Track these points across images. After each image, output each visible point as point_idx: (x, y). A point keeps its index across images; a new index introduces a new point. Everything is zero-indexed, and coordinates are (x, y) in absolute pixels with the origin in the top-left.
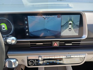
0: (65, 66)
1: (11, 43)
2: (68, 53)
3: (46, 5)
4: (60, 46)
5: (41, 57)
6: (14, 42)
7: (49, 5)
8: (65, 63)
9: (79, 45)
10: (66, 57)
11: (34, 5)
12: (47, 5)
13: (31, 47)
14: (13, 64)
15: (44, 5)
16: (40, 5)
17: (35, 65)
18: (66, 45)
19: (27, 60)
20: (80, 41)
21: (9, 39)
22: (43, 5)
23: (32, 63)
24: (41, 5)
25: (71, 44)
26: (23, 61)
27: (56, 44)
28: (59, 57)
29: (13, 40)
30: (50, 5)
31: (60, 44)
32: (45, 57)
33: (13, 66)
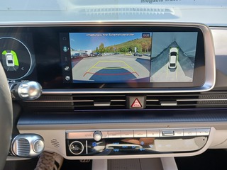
0: (159, 158)
1: (27, 96)
2: (166, 124)
3: (113, 10)
4: (147, 107)
5: (100, 133)
6: (34, 94)
7: (120, 9)
8: (157, 150)
9: (194, 107)
10: (161, 136)
11: (84, 10)
12: (117, 9)
13: (76, 108)
14: (31, 147)
15: (110, 10)
16: (99, 10)
17: (84, 154)
18: (162, 105)
19: (67, 140)
20: (197, 97)
21: (24, 85)
22: (106, 10)
23: (78, 149)
24: (103, 10)
25: (175, 104)
26: (55, 142)
27: (137, 104)
28: (144, 136)
29: (32, 88)
30: (124, 9)
31: (148, 103)
32: (110, 134)
33: (32, 153)
